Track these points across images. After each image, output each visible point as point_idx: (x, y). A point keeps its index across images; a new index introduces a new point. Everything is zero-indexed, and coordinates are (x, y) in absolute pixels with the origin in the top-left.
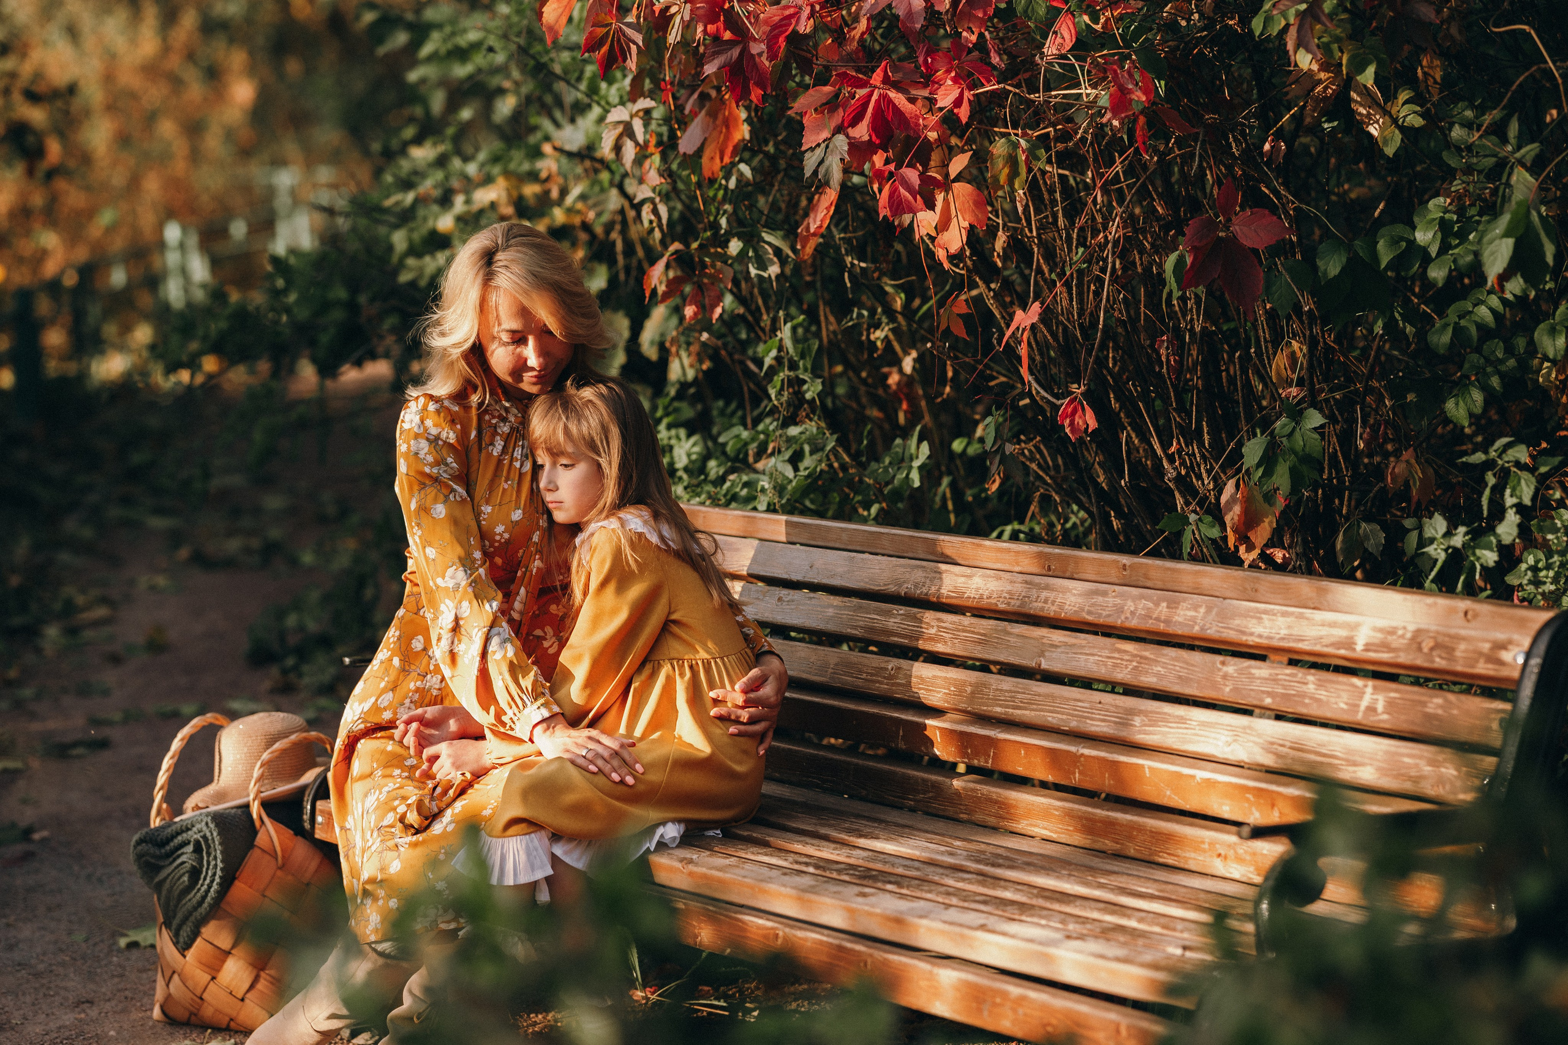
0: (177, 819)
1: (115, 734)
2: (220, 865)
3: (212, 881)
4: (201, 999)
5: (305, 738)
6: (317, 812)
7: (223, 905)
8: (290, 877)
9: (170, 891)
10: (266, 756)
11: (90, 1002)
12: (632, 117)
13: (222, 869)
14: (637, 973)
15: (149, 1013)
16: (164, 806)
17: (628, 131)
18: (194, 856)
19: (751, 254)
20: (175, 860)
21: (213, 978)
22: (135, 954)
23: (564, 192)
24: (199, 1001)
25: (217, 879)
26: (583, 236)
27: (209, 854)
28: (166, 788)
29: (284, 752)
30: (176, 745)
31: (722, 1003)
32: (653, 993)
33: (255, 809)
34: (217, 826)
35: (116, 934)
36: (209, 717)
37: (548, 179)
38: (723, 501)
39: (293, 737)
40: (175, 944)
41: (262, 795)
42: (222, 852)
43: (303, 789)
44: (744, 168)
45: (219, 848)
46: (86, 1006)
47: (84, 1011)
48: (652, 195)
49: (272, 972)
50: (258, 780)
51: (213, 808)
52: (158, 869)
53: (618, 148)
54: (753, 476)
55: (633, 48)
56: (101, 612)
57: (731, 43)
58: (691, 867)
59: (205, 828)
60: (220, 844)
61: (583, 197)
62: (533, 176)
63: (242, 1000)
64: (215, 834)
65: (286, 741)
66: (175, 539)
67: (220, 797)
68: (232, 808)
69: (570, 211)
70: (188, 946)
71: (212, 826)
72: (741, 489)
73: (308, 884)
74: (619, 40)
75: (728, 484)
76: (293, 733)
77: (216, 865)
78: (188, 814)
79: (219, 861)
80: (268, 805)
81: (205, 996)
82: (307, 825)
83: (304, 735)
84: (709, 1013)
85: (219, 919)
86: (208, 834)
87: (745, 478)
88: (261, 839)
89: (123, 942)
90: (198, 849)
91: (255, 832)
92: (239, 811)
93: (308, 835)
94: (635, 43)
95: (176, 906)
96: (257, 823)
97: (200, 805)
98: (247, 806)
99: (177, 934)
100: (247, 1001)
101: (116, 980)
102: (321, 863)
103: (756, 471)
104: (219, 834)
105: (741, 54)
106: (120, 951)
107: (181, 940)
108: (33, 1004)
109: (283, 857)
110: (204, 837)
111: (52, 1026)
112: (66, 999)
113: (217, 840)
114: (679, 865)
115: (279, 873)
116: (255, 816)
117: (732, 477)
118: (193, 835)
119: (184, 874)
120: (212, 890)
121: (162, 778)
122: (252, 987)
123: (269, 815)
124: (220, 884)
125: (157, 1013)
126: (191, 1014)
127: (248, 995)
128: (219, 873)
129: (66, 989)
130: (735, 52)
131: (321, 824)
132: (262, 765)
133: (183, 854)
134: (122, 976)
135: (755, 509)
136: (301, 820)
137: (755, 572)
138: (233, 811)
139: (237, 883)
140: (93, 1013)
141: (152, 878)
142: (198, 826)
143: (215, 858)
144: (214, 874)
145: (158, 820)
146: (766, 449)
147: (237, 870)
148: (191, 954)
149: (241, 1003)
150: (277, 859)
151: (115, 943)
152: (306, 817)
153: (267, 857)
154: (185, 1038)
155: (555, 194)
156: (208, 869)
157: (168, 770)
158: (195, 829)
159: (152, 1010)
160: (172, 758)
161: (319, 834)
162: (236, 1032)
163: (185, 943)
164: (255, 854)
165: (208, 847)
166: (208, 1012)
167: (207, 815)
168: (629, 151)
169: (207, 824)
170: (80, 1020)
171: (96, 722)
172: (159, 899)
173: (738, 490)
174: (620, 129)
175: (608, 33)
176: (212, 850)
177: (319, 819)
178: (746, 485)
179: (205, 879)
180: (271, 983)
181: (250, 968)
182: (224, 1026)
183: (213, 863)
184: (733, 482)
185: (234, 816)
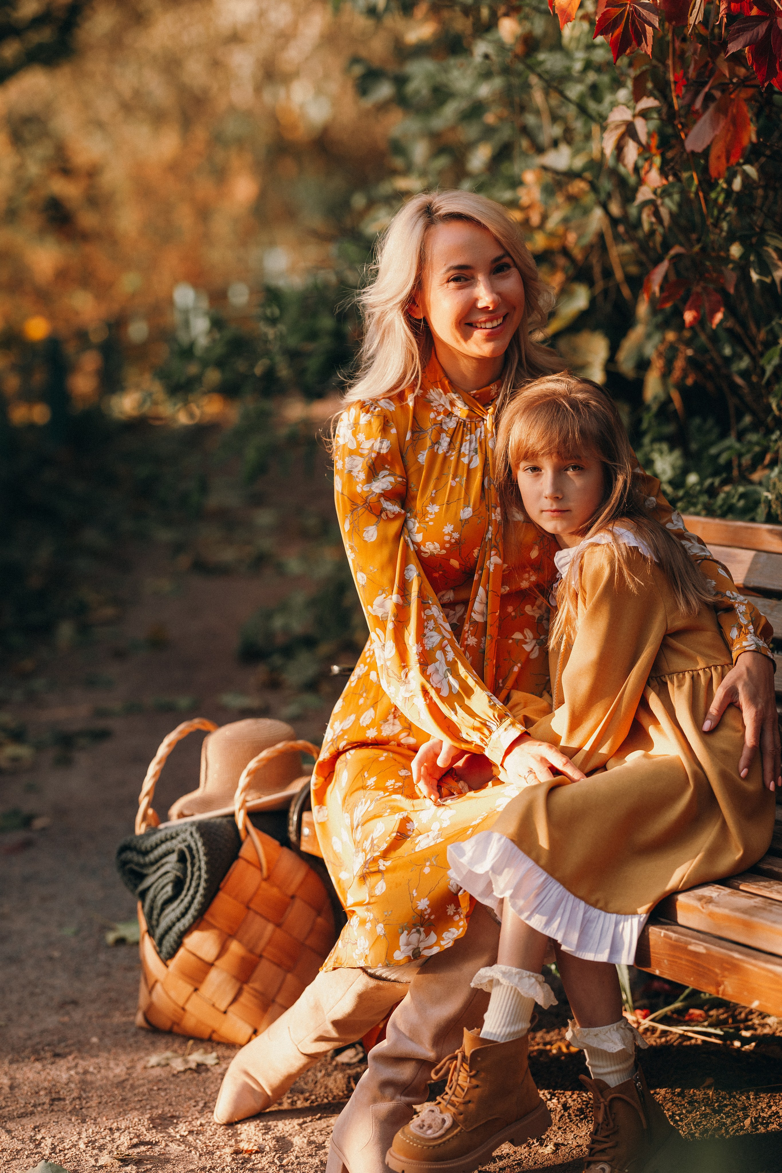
0: (162, 826)
1: (115, 724)
2: (204, 876)
3: (196, 892)
4: (183, 1009)
5: (292, 747)
6: (304, 824)
7: (207, 917)
8: (275, 891)
9: (153, 901)
10: (252, 764)
11: (75, 1003)
12: (634, 116)
13: (206, 881)
14: (626, 995)
15: (132, 1018)
16: (150, 811)
17: (630, 131)
18: (178, 865)
19: (752, 258)
20: (158, 869)
21: (196, 990)
22: (123, 951)
23: (544, 218)
24: (182, 1012)
25: (201, 891)
26: (562, 261)
27: (193, 865)
28: (152, 794)
29: (270, 761)
30: (163, 750)
31: (718, 1032)
32: (645, 1017)
33: (241, 819)
34: (202, 835)
35: (105, 928)
36: (197, 723)
37: (529, 207)
38: (719, 512)
39: (280, 746)
40: (159, 953)
41: (248, 804)
42: (207, 863)
43: (289, 800)
44: (749, 169)
45: (203, 859)
46: (69, 1008)
47: (68, 1013)
48: (652, 196)
49: (257, 985)
50: (245, 790)
51: (199, 817)
52: (142, 877)
53: (620, 148)
54: (750, 488)
55: (649, 29)
56: (109, 612)
57: (759, 19)
58: (711, 907)
59: (189, 838)
60: (205, 855)
61: (566, 221)
62: (514, 204)
63: (225, 1012)
64: (200, 844)
65: (272, 749)
66: (178, 548)
67: (206, 804)
68: (218, 817)
69: (552, 235)
70: (172, 955)
71: (197, 836)
72: (739, 500)
73: (293, 897)
74: (633, 22)
75: (722, 496)
76: (279, 741)
77: (200, 877)
78: (175, 822)
79: (203, 872)
80: (253, 814)
81: (188, 1007)
82: (293, 837)
83: (292, 743)
84: (703, 1041)
85: (202, 930)
86: (193, 845)
87: (741, 489)
88: (245, 851)
89: (111, 937)
90: (182, 859)
91: (239, 843)
92: (225, 820)
93: (294, 847)
94: (651, 25)
95: (159, 915)
96: (243, 834)
97: (186, 812)
98: (232, 815)
99: (160, 943)
100: (230, 1014)
101: (102, 979)
102: (307, 875)
103: (751, 483)
104: (204, 844)
105: (768, 30)
106: (108, 947)
107: (164, 950)
108: (19, 1004)
109: (269, 869)
110: (189, 847)
111: (36, 1028)
112: (52, 999)
113: (202, 850)
114: (698, 904)
115: (264, 885)
116: (240, 826)
117: (727, 488)
118: (176, 844)
119: (167, 884)
120: (196, 901)
121: (148, 783)
122: (235, 1000)
123: (255, 825)
124: (204, 896)
125: (139, 1019)
126: (174, 1023)
127: (232, 1008)
128: (203, 884)
129: (53, 987)
130: (762, 29)
131: (308, 836)
132: (249, 774)
133: (166, 863)
134: (107, 975)
135: (753, 520)
136: (286, 831)
137: (751, 585)
138: (219, 820)
139: (221, 895)
140: (77, 1015)
141: (136, 886)
142: (182, 836)
143: (199, 869)
144: (198, 885)
145: (144, 826)
146: (763, 458)
147: (221, 880)
148: (173, 963)
149: (223, 1016)
150: (260, 869)
151: (104, 938)
152: (292, 828)
153: (252, 869)
154: (167, 1048)
155: (535, 219)
156: (191, 880)
157: (154, 775)
158: (179, 838)
159: (135, 1015)
160: (159, 763)
161: (305, 847)
162: (219, 1043)
163: (168, 953)
164: (239, 866)
165: (193, 857)
166: (190, 1022)
167: (193, 824)
168: (632, 152)
169: (191, 834)
170: (63, 1024)
171: (101, 713)
172: (143, 907)
173: (734, 501)
174: (622, 129)
175: (622, 13)
176: (196, 860)
177: (306, 831)
178: (742, 496)
179: (188, 889)
180: (255, 997)
181: (234, 981)
182: (206, 1035)
183: (197, 874)
184: (728, 494)
185: (221, 824)
